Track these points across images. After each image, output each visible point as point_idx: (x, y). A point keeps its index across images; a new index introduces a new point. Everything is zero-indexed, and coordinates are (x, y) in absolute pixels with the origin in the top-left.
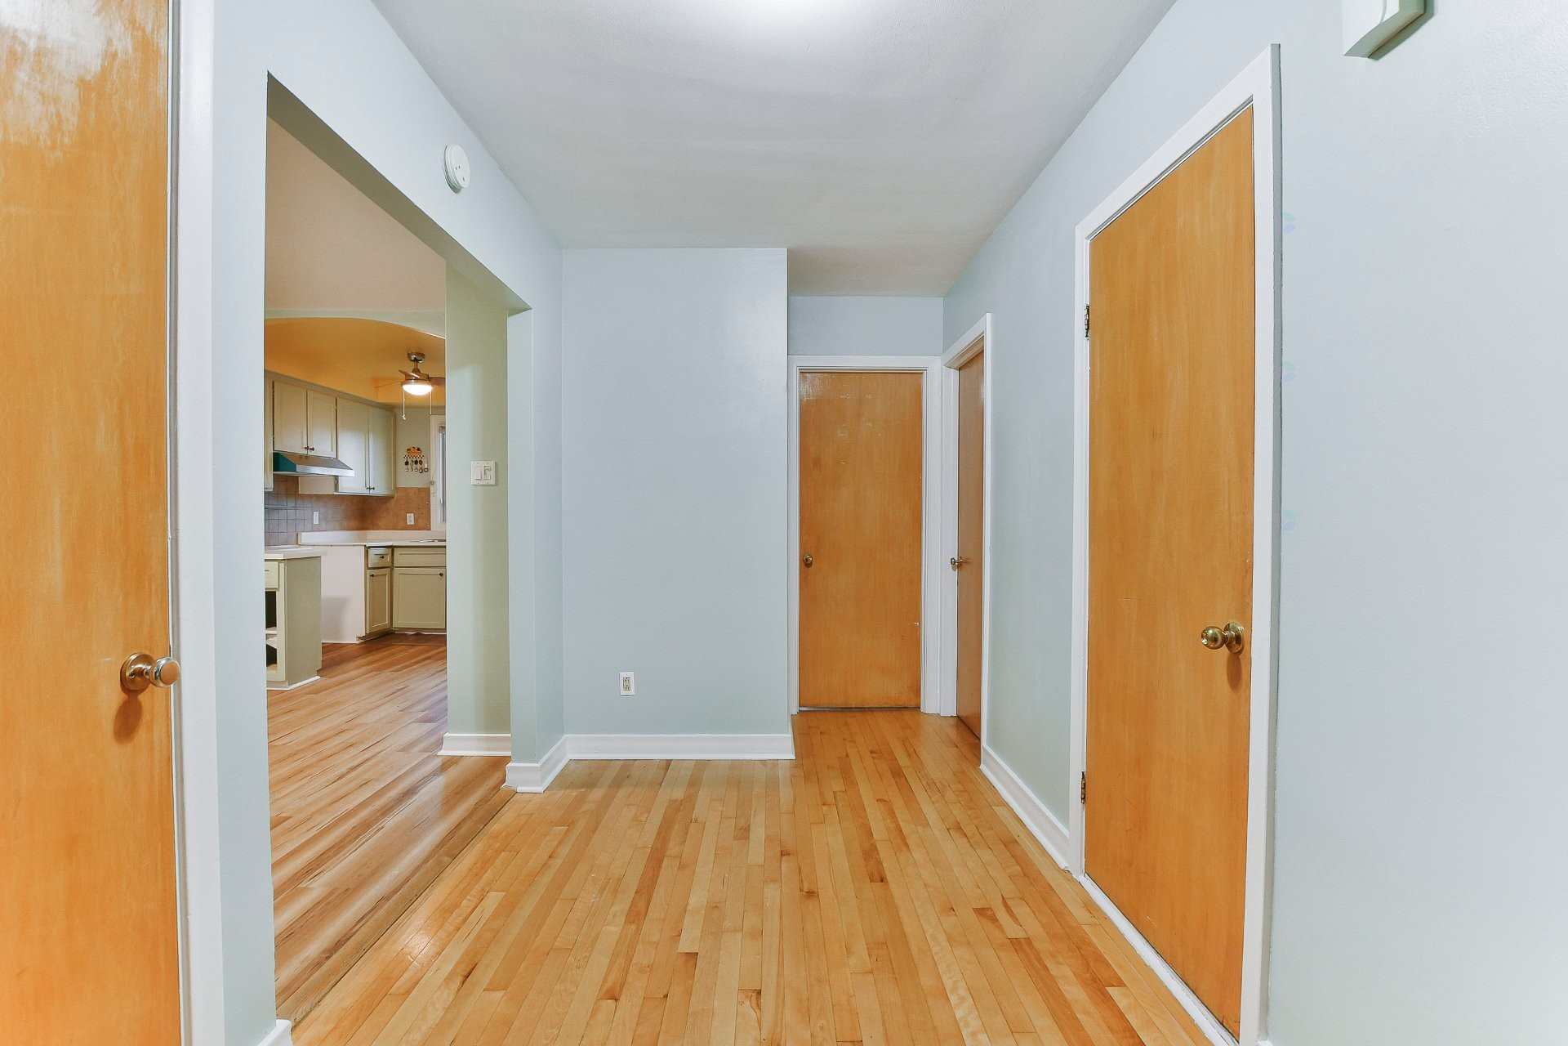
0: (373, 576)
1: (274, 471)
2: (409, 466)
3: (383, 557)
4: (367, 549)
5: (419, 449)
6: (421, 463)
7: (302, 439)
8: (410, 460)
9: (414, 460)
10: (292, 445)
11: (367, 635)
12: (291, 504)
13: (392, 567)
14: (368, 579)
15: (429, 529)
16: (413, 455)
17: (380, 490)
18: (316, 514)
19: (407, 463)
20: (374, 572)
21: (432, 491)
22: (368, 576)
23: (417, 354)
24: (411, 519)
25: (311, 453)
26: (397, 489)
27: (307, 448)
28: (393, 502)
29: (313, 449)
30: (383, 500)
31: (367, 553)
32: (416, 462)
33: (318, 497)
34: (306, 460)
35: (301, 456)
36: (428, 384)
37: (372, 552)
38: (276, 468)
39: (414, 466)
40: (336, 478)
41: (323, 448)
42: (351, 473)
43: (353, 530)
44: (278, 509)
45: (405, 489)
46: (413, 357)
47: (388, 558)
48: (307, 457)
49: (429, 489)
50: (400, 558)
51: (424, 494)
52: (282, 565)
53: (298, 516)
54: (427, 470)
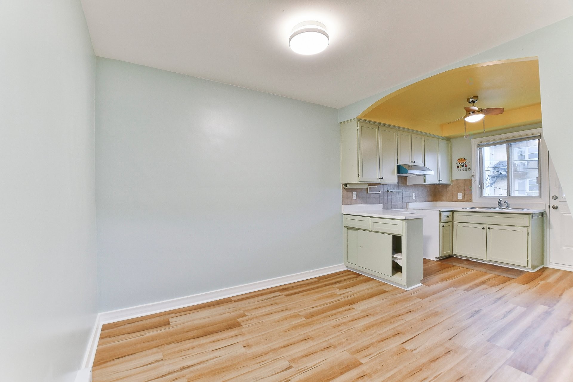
0: (444, 226)
1: (398, 173)
2: (459, 168)
3: (448, 217)
4: (441, 212)
5: (464, 159)
6: (466, 166)
7: (410, 157)
8: (459, 165)
9: (462, 164)
10: (405, 161)
11: (440, 257)
12: (404, 189)
13: (452, 222)
14: (441, 228)
15: (471, 201)
16: (461, 162)
17: (444, 182)
18: (414, 194)
19: (458, 167)
20: (444, 224)
21: (473, 181)
22: (441, 226)
23: (474, 97)
24: (460, 196)
25: (413, 164)
26: (452, 181)
27: (412, 162)
28: (450, 186)
29: (414, 162)
30: (446, 186)
31: (440, 214)
32: (463, 166)
33: (415, 186)
34: (411, 167)
35: (409, 166)
36: (482, 113)
37: (443, 213)
38: (399, 173)
39: (462, 168)
40: (424, 176)
41: (419, 162)
42: (432, 173)
43: (430, 201)
44: (399, 192)
45: (457, 180)
46: (471, 100)
47: (451, 217)
48: (411, 166)
49: (471, 180)
50: (457, 217)
51: (468, 183)
52: (405, 222)
53: (407, 195)
54: (470, 169)
